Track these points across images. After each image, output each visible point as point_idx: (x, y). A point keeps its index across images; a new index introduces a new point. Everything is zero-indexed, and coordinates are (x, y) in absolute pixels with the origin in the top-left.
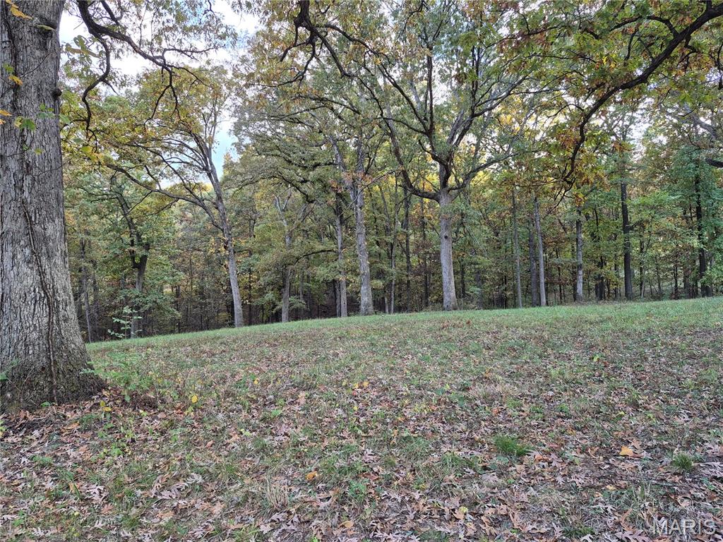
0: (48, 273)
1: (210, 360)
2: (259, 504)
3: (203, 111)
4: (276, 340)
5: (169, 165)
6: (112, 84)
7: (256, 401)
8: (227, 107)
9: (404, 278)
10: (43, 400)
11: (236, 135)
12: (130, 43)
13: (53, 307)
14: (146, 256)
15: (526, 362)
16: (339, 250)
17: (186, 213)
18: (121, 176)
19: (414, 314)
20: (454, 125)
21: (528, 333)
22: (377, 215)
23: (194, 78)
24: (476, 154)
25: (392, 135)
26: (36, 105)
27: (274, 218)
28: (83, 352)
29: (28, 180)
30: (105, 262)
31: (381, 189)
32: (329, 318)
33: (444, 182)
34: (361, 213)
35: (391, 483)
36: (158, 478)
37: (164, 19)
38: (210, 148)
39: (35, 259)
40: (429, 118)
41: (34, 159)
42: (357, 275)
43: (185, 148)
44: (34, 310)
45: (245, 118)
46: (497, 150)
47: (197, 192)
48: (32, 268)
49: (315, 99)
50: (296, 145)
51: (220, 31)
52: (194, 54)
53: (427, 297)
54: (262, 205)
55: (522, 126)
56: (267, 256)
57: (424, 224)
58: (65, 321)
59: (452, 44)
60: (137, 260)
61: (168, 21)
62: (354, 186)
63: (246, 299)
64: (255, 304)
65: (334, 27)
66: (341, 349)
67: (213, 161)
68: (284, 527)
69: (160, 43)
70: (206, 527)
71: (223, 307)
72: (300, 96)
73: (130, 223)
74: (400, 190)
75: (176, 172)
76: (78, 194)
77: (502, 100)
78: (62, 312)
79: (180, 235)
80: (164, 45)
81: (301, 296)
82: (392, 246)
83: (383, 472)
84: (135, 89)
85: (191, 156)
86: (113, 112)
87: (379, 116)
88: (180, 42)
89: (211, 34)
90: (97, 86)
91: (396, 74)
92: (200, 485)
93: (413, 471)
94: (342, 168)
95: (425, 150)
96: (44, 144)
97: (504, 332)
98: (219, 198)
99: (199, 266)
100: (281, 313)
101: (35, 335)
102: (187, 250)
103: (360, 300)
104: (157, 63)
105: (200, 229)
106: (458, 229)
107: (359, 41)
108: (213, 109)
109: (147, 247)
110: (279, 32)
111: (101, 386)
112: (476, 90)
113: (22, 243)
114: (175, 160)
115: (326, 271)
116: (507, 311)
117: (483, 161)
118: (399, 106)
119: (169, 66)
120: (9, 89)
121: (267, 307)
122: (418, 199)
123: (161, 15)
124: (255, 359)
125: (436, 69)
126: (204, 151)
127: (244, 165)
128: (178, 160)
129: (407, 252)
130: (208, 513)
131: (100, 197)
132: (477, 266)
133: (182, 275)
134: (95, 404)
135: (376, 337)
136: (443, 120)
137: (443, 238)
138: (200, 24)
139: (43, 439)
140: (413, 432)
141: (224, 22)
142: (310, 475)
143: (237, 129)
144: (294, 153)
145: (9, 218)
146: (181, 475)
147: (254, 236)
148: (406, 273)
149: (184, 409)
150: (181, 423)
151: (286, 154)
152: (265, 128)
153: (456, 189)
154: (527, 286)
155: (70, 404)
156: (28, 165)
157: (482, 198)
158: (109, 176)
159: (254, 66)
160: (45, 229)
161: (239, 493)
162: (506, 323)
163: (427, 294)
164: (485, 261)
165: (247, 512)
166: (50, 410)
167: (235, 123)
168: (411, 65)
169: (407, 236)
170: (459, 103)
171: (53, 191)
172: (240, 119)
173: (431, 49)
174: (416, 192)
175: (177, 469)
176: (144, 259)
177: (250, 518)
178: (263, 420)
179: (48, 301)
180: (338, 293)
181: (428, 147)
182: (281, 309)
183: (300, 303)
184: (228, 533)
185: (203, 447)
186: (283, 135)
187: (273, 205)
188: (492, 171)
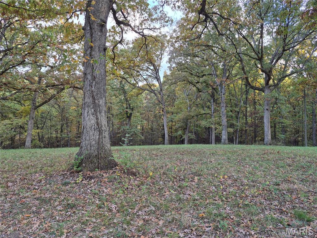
0: (99, 119)
1: (156, 158)
2: (178, 223)
3: (157, 54)
4: (183, 152)
5: (142, 76)
6: (123, 44)
7: (176, 178)
8: (166, 51)
9: (244, 129)
10: (96, 168)
11: (169, 63)
12: (131, 27)
13: (100, 132)
14: (132, 113)
15: (311, 175)
16: (212, 114)
17: (147, 96)
18: (124, 81)
19: (249, 145)
20: (273, 55)
21: (311, 160)
22: (231, 98)
23: (154, 40)
24: (284, 69)
25: (241, 61)
26: (98, 54)
27: (183, 99)
28: (110, 151)
29: (94, 83)
30: (117, 115)
31: (234, 86)
32: (207, 144)
33: (267, 83)
34: (224, 97)
35: (239, 225)
36: (137, 205)
37: (144, 16)
38: (159, 69)
39: (95, 113)
40: (260, 52)
41: (96, 75)
42: (220, 125)
43: (149, 69)
44: (94, 133)
45: (174, 56)
46: (296, 67)
47: (152, 88)
48: (94, 117)
49: (205, 46)
50: (195, 66)
51: (166, 19)
52: (155, 30)
53: (255, 138)
54: (178, 93)
55: (310, 55)
56: (180, 115)
57: (255, 103)
58: (105, 138)
59: (274, 17)
60: (128, 115)
61: (145, 17)
62: (221, 85)
63: (170, 133)
64: (173, 136)
65: (216, 13)
66: (213, 159)
67: (159, 75)
68: (190, 236)
69: (142, 26)
70: (156, 230)
71: (160, 136)
72: (198, 45)
73: (126, 100)
74: (243, 86)
75: (145, 79)
76: (108, 88)
77: (300, 42)
78: (104, 134)
79: (145, 105)
80: (143, 27)
81: (194, 133)
82: (238, 112)
83: (236, 219)
84: (131, 46)
85: (151, 72)
86: (122, 55)
87: (235, 52)
88: (150, 25)
89: (162, 21)
90: (118, 45)
91: (244, 32)
92: (154, 211)
93: (251, 221)
94: (216, 76)
95: (258, 67)
96: (100, 69)
97: (298, 158)
98: (161, 90)
99: (152, 118)
100: (185, 140)
101: (94, 143)
102: (147, 111)
103: (221, 137)
104: (140, 35)
105: (153, 102)
106: (274, 105)
107: (228, 19)
108: (161, 52)
109: (132, 109)
110: (191, 17)
111: (116, 165)
112: (286, 38)
113: (91, 107)
114: (145, 74)
115: (206, 123)
116: (299, 147)
117: (289, 72)
118: (245, 47)
119: (145, 35)
120: (89, 48)
121: (178, 137)
122: (253, 90)
123: (143, 14)
124: (175, 160)
125: (265, 29)
126: (156, 70)
127: (172, 76)
128: (146, 74)
129: (246, 116)
130: (157, 224)
131: (116, 89)
132: (283, 124)
133: (145, 122)
134: (114, 172)
135: (230, 155)
136: (268, 53)
137: (266, 109)
138: (158, 17)
139: (95, 183)
140: (250, 202)
141: (168, 15)
142: (201, 215)
143: (170, 61)
144: (194, 70)
145: (87, 97)
146: (146, 206)
147: (174, 106)
148: (245, 126)
149: (147, 178)
150: (146, 183)
151: (190, 70)
152: (182, 59)
153: (273, 86)
154: (310, 136)
155: (105, 170)
156: (94, 77)
157: (286, 91)
158: (120, 81)
159: (179, 33)
160: (99, 102)
161: (170, 217)
162: (299, 154)
163: (255, 137)
164: (287, 122)
165: (173, 226)
166: (98, 172)
167: (169, 58)
168: (252, 28)
169: (246, 108)
170: (276, 45)
171: (102, 87)
172: (171, 56)
173: (263, 20)
174: (252, 87)
175: (144, 202)
176: (131, 114)
177: (175, 229)
178: (179, 187)
179: (99, 130)
180: (211, 133)
181: (259, 66)
182: (184, 139)
183: (193, 136)
184: (166, 234)
185: (154, 195)
186: (190, 62)
187: (183, 93)
188: (293, 77)
